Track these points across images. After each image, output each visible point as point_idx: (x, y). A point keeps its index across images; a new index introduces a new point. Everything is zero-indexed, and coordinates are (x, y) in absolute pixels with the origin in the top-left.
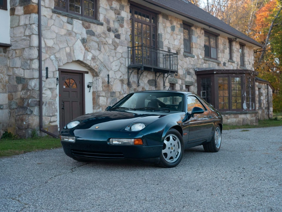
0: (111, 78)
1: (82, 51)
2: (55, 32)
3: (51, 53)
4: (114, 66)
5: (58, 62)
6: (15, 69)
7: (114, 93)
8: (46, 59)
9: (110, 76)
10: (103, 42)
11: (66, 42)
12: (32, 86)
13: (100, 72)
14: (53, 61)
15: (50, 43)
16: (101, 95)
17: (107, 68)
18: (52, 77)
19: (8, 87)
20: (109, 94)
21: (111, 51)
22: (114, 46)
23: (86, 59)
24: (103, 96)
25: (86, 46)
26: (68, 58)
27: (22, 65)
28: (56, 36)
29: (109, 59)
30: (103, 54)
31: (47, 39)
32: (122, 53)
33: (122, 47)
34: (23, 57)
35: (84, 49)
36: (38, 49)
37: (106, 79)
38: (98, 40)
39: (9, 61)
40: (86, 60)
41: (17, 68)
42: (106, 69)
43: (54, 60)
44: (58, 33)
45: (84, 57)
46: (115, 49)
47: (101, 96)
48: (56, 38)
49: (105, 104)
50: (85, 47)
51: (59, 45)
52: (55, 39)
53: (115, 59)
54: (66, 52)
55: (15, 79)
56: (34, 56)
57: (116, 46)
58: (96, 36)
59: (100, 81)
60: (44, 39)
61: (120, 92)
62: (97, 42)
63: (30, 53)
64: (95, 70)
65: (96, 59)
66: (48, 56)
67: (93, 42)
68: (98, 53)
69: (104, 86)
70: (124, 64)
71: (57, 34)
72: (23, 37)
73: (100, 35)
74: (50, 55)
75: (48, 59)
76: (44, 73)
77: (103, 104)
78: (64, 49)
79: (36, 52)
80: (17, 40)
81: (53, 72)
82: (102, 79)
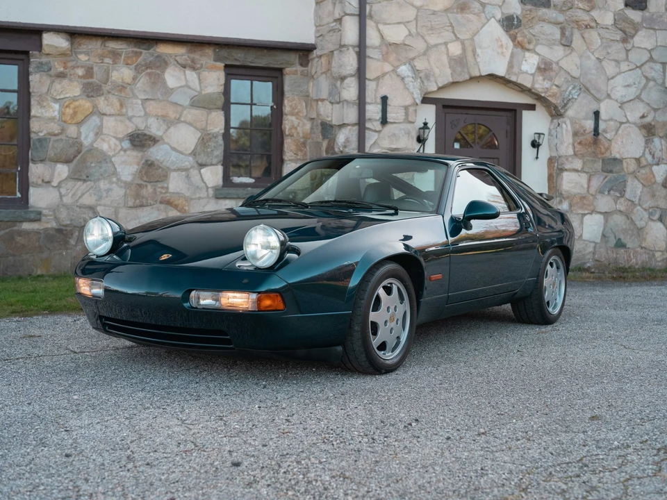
0: (605, 121)
1: (504, 50)
2: (412, 5)
3: (399, 60)
4: (619, 88)
5: (423, 82)
6: (320, 103)
7: (617, 161)
8: (384, 75)
9: (603, 116)
10: (580, 23)
11: (450, 28)
12: (340, 144)
13: (565, 105)
14: (406, 79)
15: (396, 34)
16: (567, 166)
17: (592, 92)
18: (402, 121)
19: (310, 148)
20: (599, 165)
21: (610, 46)
22: (621, 30)
23: (515, 70)
24: (576, 171)
25: (518, 35)
26: (454, 71)
27: (330, 94)
28: (417, 16)
29: (601, 69)
30: (580, 57)
31: (389, 24)
32: (650, 51)
33: (652, 31)
34: (331, 74)
35: (511, 44)
36: (356, 52)
37: (590, 124)
38: (561, 18)
39: (312, 84)
40: (516, 74)
41: (323, 100)
42: (589, 97)
43: (408, 76)
44: (421, 6)
45: (511, 66)
46: (624, 41)
47: (566, 170)
48: (416, 19)
49: (584, 192)
50: (513, 38)
51: (427, 38)
52: (414, 22)
53: (624, 66)
54: (448, 54)
55: (320, 127)
56: (348, 68)
57: (630, 30)
58: (554, 6)
59: (567, 128)
60: (377, 23)
61: (638, 160)
62: (557, 23)
63: (340, 61)
64: (550, 99)
65: (551, 69)
66: (388, 68)
67: (542, 24)
68: (562, 52)
69: (580, 143)
70: (660, 81)
71: (418, 9)
72: (332, 25)
73: (569, 5)
74: (398, 63)
75: (388, 75)
76: (373, 111)
77: (577, 191)
78: (443, 48)
79: (351, 59)
80: (323, 33)
81: (406, 108)
82: (572, 123)
